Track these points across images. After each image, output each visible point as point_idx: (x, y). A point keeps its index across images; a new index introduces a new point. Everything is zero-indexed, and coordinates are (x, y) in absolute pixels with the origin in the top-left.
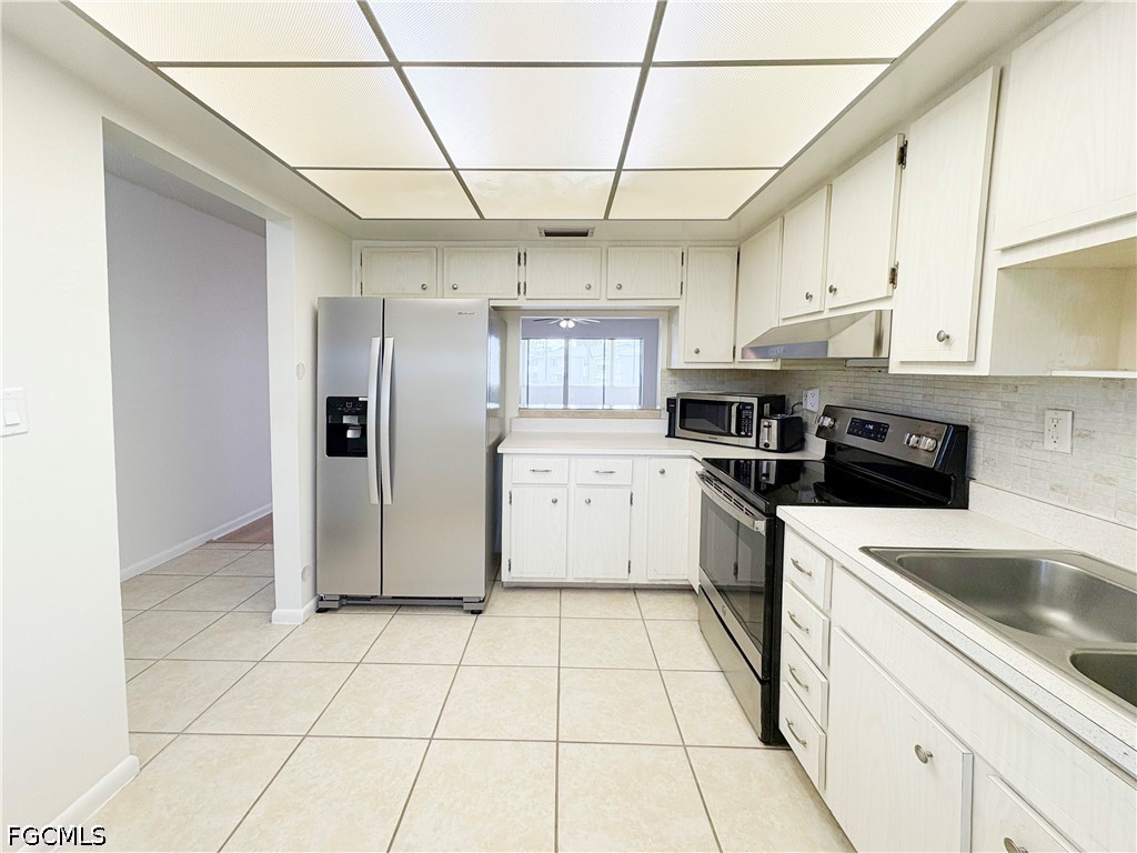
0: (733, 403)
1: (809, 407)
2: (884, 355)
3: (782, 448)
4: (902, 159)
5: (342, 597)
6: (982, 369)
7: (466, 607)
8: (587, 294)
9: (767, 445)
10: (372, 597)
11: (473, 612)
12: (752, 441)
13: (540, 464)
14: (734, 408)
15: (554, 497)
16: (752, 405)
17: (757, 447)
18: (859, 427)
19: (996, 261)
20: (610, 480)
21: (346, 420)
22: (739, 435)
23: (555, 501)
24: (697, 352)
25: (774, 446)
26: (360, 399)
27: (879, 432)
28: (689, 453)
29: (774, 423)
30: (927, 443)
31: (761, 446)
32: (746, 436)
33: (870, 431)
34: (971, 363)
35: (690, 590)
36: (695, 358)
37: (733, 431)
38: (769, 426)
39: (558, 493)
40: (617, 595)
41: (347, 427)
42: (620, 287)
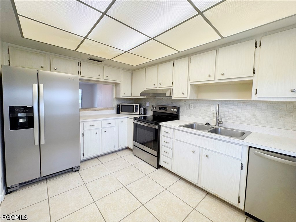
0: (134, 105)
1: (148, 106)
2: (171, 96)
3: (144, 114)
4: (173, 65)
5: (20, 184)
6: (188, 98)
7: (74, 170)
8: (99, 77)
9: (141, 114)
10: (34, 180)
11: (76, 171)
12: (138, 113)
13: (92, 123)
14: (134, 106)
15: (96, 132)
16: (138, 105)
17: (139, 114)
18: (161, 108)
19: (190, 84)
20: (110, 125)
21: (20, 115)
22: (135, 112)
23: (97, 133)
24: (125, 94)
25: (143, 114)
26: (28, 107)
27: (165, 109)
28: (127, 117)
29: (143, 109)
30: (175, 110)
31: (140, 114)
32: (137, 112)
33: (163, 109)
34: (187, 97)
35: (128, 148)
36: (124, 95)
37: (134, 111)
38: (142, 110)
39: (97, 131)
40: (111, 154)
41: (19, 118)
42: (107, 77)
